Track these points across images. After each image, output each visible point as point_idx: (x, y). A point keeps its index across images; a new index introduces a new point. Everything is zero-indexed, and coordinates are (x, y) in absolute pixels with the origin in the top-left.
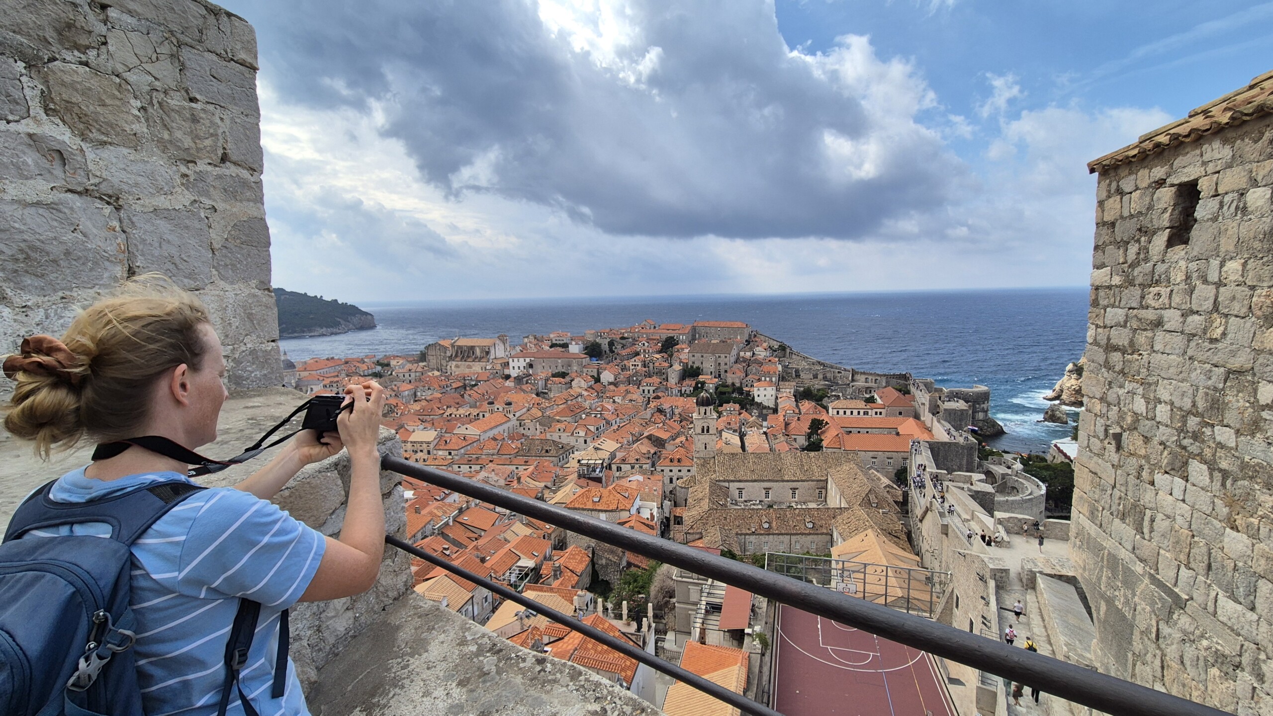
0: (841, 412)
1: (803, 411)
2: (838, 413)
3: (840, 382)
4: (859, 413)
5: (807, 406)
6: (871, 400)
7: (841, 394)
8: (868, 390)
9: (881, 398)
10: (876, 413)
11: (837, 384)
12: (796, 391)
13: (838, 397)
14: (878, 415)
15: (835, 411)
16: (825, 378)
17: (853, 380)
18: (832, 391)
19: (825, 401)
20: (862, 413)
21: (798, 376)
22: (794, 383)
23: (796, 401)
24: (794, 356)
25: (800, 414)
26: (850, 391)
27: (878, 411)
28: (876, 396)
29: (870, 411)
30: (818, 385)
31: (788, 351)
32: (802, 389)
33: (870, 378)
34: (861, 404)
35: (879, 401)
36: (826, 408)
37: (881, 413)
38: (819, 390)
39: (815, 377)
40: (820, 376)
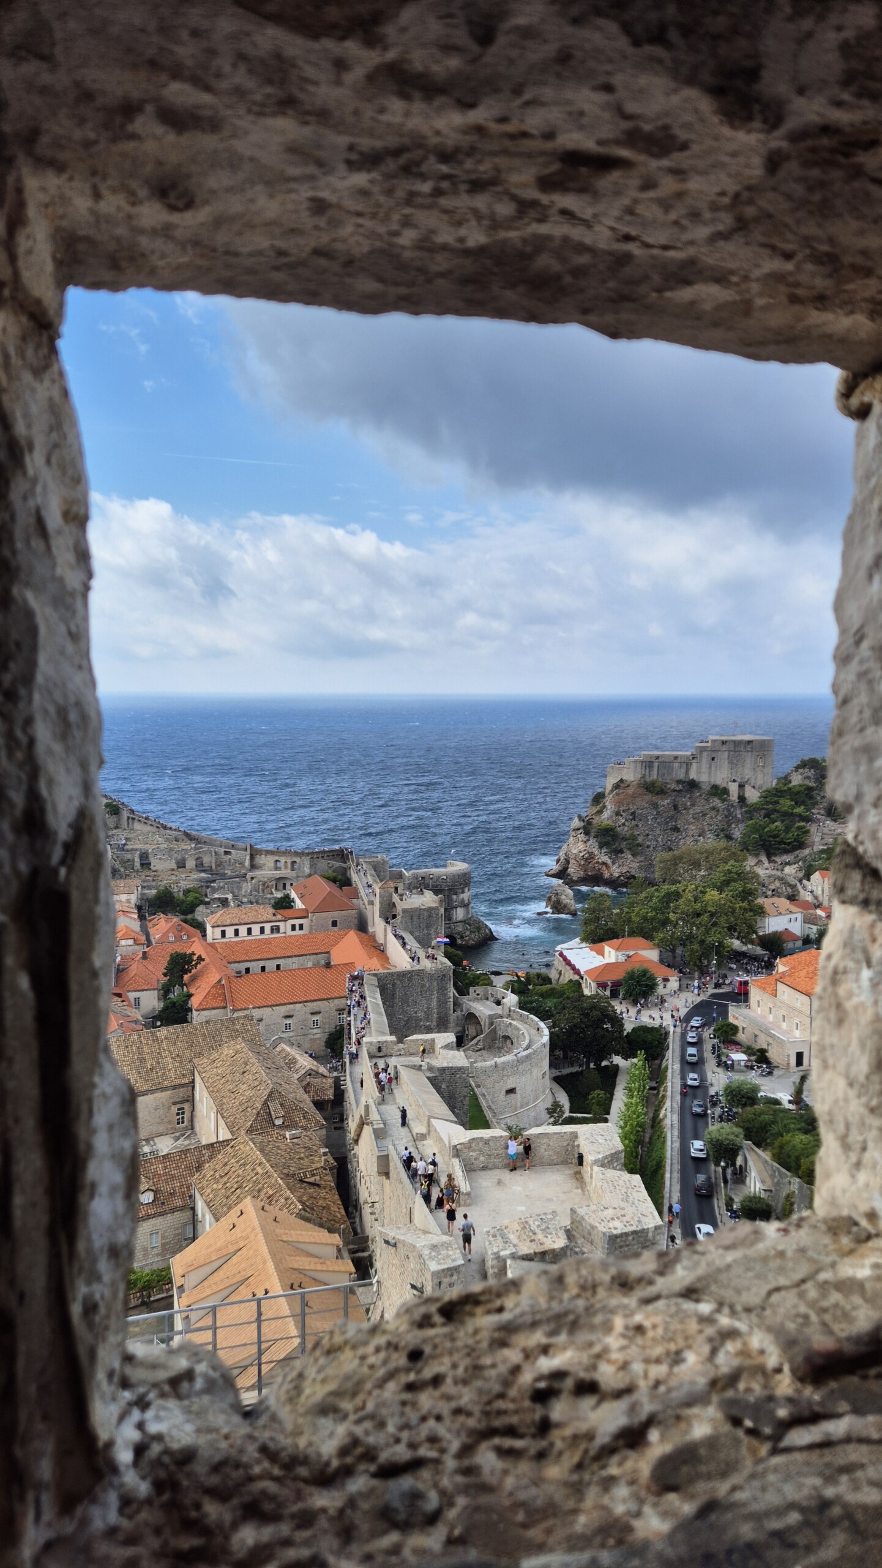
0: (230, 932)
1: (156, 935)
2: (223, 934)
3: (229, 873)
4: (262, 930)
5: (163, 925)
6: (284, 904)
7: (230, 896)
8: (281, 882)
9: (301, 897)
10: (293, 928)
11: (223, 876)
12: (142, 898)
13: (224, 902)
14: (298, 932)
15: (218, 931)
16: (200, 866)
17: (253, 867)
18: (214, 891)
19: (200, 913)
20: (267, 930)
21: (146, 864)
22: (138, 882)
23: (142, 917)
24: (137, 826)
25: (149, 943)
26: (247, 887)
27: (297, 922)
28: (293, 895)
29: (281, 924)
30: (183, 882)
31: (125, 814)
32: (154, 892)
33: (283, 859)
34: (267, 912)
35: (299, 904)
36: (201, 927)
37: (301, 927)
38: (187, 892)
39: (181, 865)
40: (191, 863)
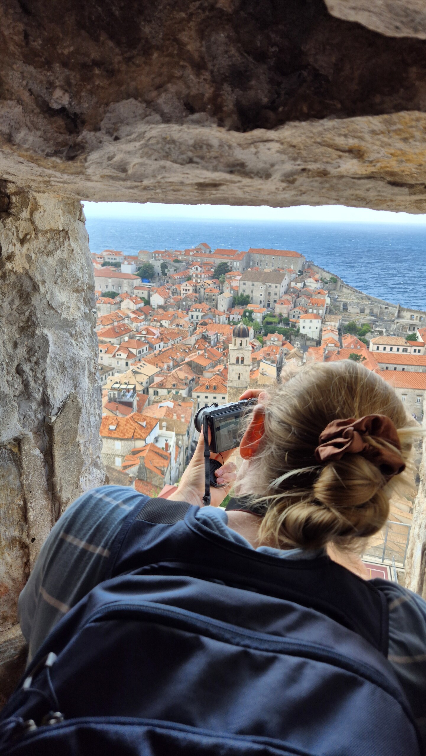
0: (382, 348)
1: (345, 345)
2: (378, 348)
3: (386, 318)
4: (398, 350)
5: (349, 339)
6: (412, 338)
7: (384, 330)
8: (412, 327)
9: (422, 336)
10: (415, 351)
11: (382, 320)
12: (341, 325)
13: (381, 333)
14: (417, 353)
15: (376, 346)
16: (372, 313)
17: (399, 317)
18: (377, 326)
19: (368, 336)
20: (401, 350)
21: (345, 309)
22: (340, 317)
23: (340, 334)
24: (344, 290)
25: (341, 347)
26: (394, 327)
27: (417, 348)
28: (418, 334)
29: (409, 348)
30: (362, 320)
31: (339, 283)
32: (347, 323)
33: (415, 315)
34: (402, 341)
35: (420, 340)
36: (367, 343)
37: (419, 351)
38: (363, 325)
39: (362, 311)
40: (367, 311)
